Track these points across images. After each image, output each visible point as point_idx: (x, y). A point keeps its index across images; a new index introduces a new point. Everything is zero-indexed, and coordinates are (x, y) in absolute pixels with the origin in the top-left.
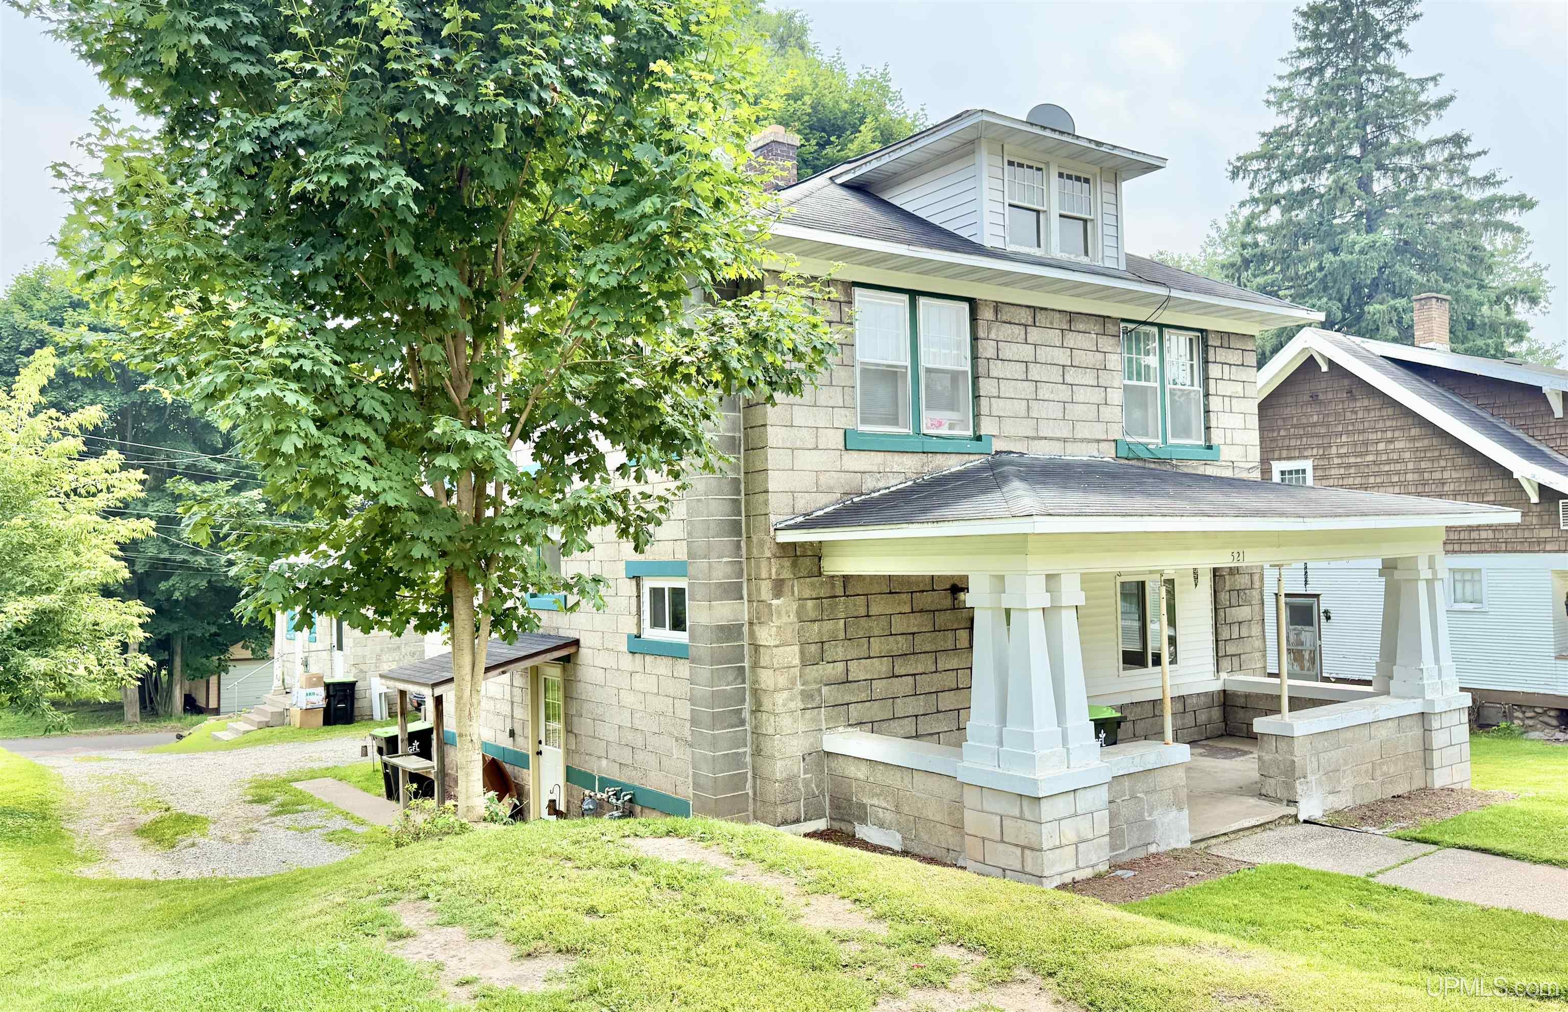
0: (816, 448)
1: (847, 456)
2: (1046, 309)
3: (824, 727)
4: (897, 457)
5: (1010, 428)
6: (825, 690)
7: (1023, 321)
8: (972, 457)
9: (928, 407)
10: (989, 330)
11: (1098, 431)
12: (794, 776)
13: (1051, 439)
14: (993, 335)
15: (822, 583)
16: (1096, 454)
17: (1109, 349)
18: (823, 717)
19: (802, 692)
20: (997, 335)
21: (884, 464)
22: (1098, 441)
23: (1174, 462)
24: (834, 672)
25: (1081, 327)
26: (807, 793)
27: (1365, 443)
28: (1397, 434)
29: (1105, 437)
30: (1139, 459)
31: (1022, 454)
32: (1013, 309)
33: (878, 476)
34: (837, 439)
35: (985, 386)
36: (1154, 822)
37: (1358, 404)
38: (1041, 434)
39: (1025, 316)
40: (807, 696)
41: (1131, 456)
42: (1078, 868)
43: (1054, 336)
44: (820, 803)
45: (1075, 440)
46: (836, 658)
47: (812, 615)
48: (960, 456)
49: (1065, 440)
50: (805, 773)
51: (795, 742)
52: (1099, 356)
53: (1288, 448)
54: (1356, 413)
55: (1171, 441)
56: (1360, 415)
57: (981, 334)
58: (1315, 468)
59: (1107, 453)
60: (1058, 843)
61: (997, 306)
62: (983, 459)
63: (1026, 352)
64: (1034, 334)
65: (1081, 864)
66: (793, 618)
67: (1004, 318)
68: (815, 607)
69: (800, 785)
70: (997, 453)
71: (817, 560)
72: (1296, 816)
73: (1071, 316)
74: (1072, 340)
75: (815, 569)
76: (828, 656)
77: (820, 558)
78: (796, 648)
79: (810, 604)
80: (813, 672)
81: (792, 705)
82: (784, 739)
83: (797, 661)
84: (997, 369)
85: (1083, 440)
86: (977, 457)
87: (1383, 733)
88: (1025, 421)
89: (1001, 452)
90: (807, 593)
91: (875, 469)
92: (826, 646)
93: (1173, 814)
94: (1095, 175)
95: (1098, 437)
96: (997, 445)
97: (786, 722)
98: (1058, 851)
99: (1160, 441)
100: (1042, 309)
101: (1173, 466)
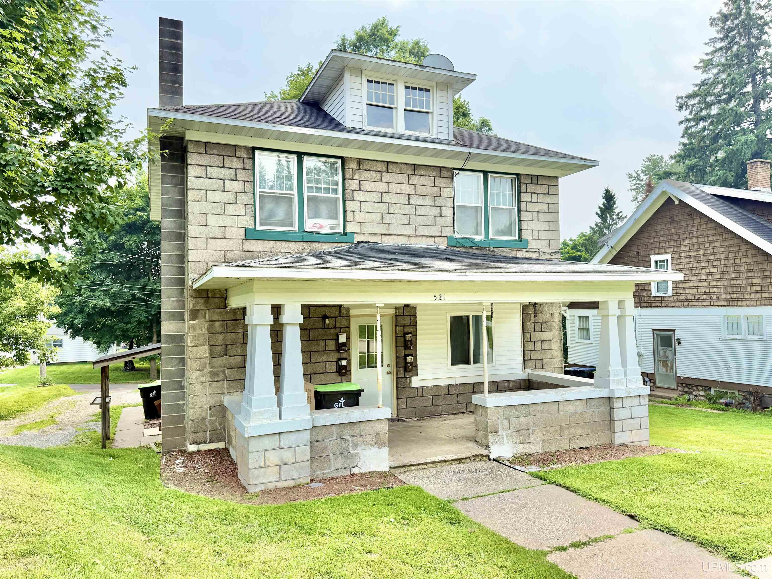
0: (225, 238)
1: (247, 243)
2: (396, 163)
3: (226, 392)
4: (284, 244)
5: (367, 229)
6: (227, 371)
7: (379, 170)
8: (340, 245)
9: (309, 217)
10: (354, 174)
11: (435, 231)
12: (203, 418)
13: (398, 235)
14: (356, 177)
15: (227, 313)
16: (433, 243)
17: (444, 185)
18: (225, 386)
19: (210, 373)
20: (360, 177)
21: (275, 248)
22: (435, 237)
23: (493, 249)
24: (235, 361)
25: (423, 173)
26: (212, 428)
27: (699, 244)
28: (716, 238)
29: (440, 235)
30: (465, 247)
31: (377, 243)
32: (371, 163)
33: (271, 254)
34: (241, 233)
35: (350, 205)
36: (357, 454)
37: (695, 222)
38: (391, 232)
39: (381, 167)
40: (213, 374)
41: (458, 245)
42: (280, 480)
43: (403, 178)
44: (221, 433)
45: (417, 236)
46: (236, 354)
47: (219, 329)
48: (332, 244)
49: (409, 236)
50: (210, 417)
51: (204, 399)
52: (436, 189)
53: (659, 248)
54: (694, 227)
55: (491, 237)
56: (696, 228)
57: (347, 176)
58: (673, 259)
59: (442, 244)
60: (262, 464)
61: (359, 161)
62: (348, 245)
63: (382, 187)
64: (387, 177)
65: (283, 478)
66: (204, 331)
67: (365, 168)
68: (221, 325)
69: (207, 423)
70: (359, 242)
71: (223, 299)
72: (489, 456)
73: (415, 167)
74: (415, 180)
75: (222, 305)
76: (230, 352)
77: (226, 299)
78: (207, 348)
79: (217, 323)
80: (219, 361)
81: (203, 379)
82: (196, 397)
83: (207, 355)
84: (359, 196)
85: (422, 236)
86: (344, 244)
87: (571, 408)
88: (380, 225)
89: (362, 242)
90: (216, 318)
91: (269, 250)
92: (229, 347)
93: (375, 450)
94: (433, 87)
95: (434, 234)
96: (357, 238)
97: (198, 389)
98: (262, 469)
99: (483, 237)
100: (393, 163)
101: (491, 251)
